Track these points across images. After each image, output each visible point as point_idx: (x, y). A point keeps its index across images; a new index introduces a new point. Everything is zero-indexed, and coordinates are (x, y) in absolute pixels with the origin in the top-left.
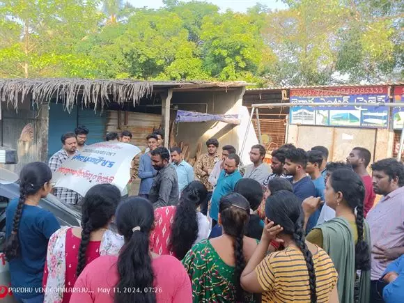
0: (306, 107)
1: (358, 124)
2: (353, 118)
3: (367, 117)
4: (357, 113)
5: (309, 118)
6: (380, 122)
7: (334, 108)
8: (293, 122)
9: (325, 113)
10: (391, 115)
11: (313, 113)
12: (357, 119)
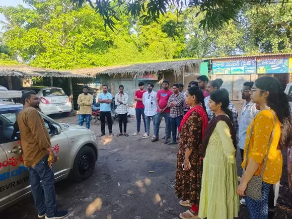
0: (220, 67)
1: (243, 72)
2: (241, 70)
3: (246, 70)
4: (242, 68)
5: (222, 71)
6: (252, 71)
7: (232, 67)
8: (215, 74)
9: (229, 69)
10: (256, 68)
11: (223, 69)
12: (242, 71)
